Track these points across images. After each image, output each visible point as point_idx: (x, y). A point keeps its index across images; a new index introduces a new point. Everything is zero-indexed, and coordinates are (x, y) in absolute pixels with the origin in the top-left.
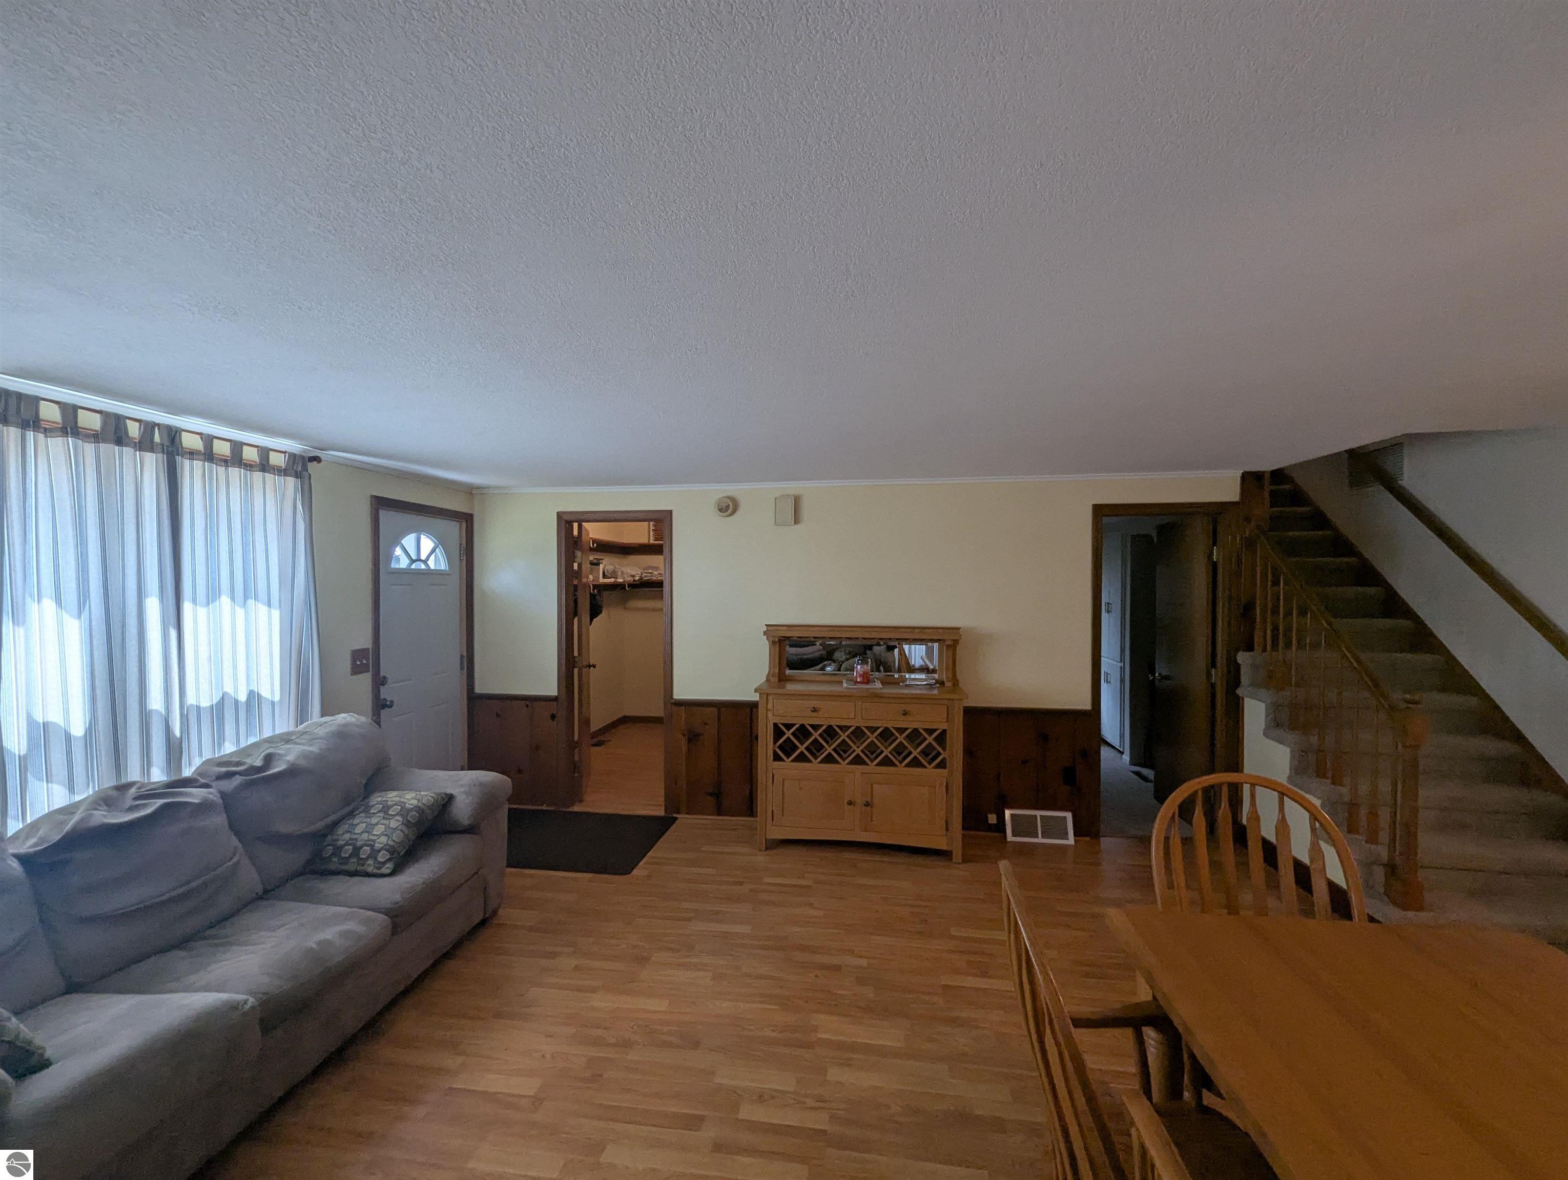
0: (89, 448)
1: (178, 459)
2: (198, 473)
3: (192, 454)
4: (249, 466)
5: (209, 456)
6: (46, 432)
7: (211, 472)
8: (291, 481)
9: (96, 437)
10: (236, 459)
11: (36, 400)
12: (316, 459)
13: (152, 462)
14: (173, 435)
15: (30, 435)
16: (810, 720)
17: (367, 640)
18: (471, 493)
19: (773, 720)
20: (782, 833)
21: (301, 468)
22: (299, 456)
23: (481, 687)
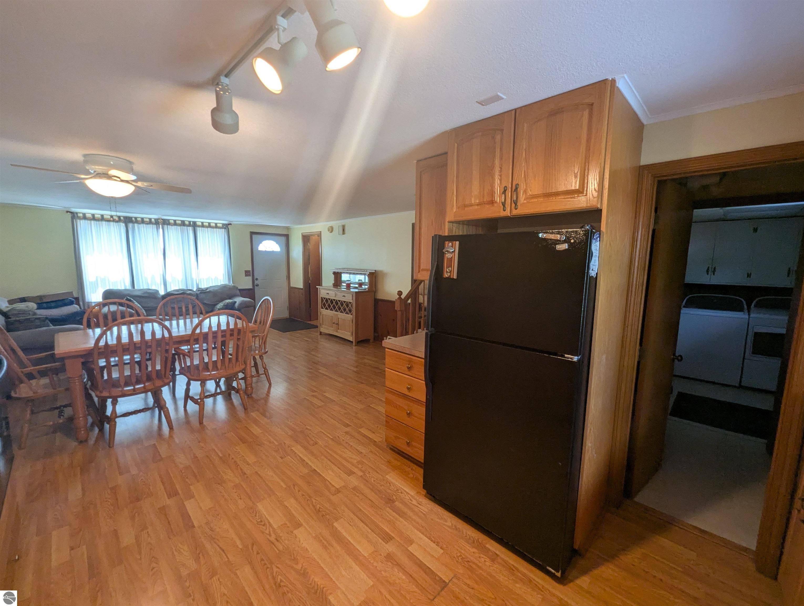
0: (179, 227)
1: (196, 228)
2: (200, 230)
3: (199, 226)
4: (212, 227)
5: (203, 226)
6: (172, 225)
7: (203, 229)
8: (223, 230)
9: (180, 225)
10: (209, 226)
11: (169, 220)
12: (231, 224)
13: (190, 229)
14: (195, 223)
15: (169, 226)
16: (327, 297)
17: (250, 269)
18: (288, 228)
19: (321, 296)
20: (322, 330)
21: (226, 227)
22: (226, 224)
23: (292, 285)
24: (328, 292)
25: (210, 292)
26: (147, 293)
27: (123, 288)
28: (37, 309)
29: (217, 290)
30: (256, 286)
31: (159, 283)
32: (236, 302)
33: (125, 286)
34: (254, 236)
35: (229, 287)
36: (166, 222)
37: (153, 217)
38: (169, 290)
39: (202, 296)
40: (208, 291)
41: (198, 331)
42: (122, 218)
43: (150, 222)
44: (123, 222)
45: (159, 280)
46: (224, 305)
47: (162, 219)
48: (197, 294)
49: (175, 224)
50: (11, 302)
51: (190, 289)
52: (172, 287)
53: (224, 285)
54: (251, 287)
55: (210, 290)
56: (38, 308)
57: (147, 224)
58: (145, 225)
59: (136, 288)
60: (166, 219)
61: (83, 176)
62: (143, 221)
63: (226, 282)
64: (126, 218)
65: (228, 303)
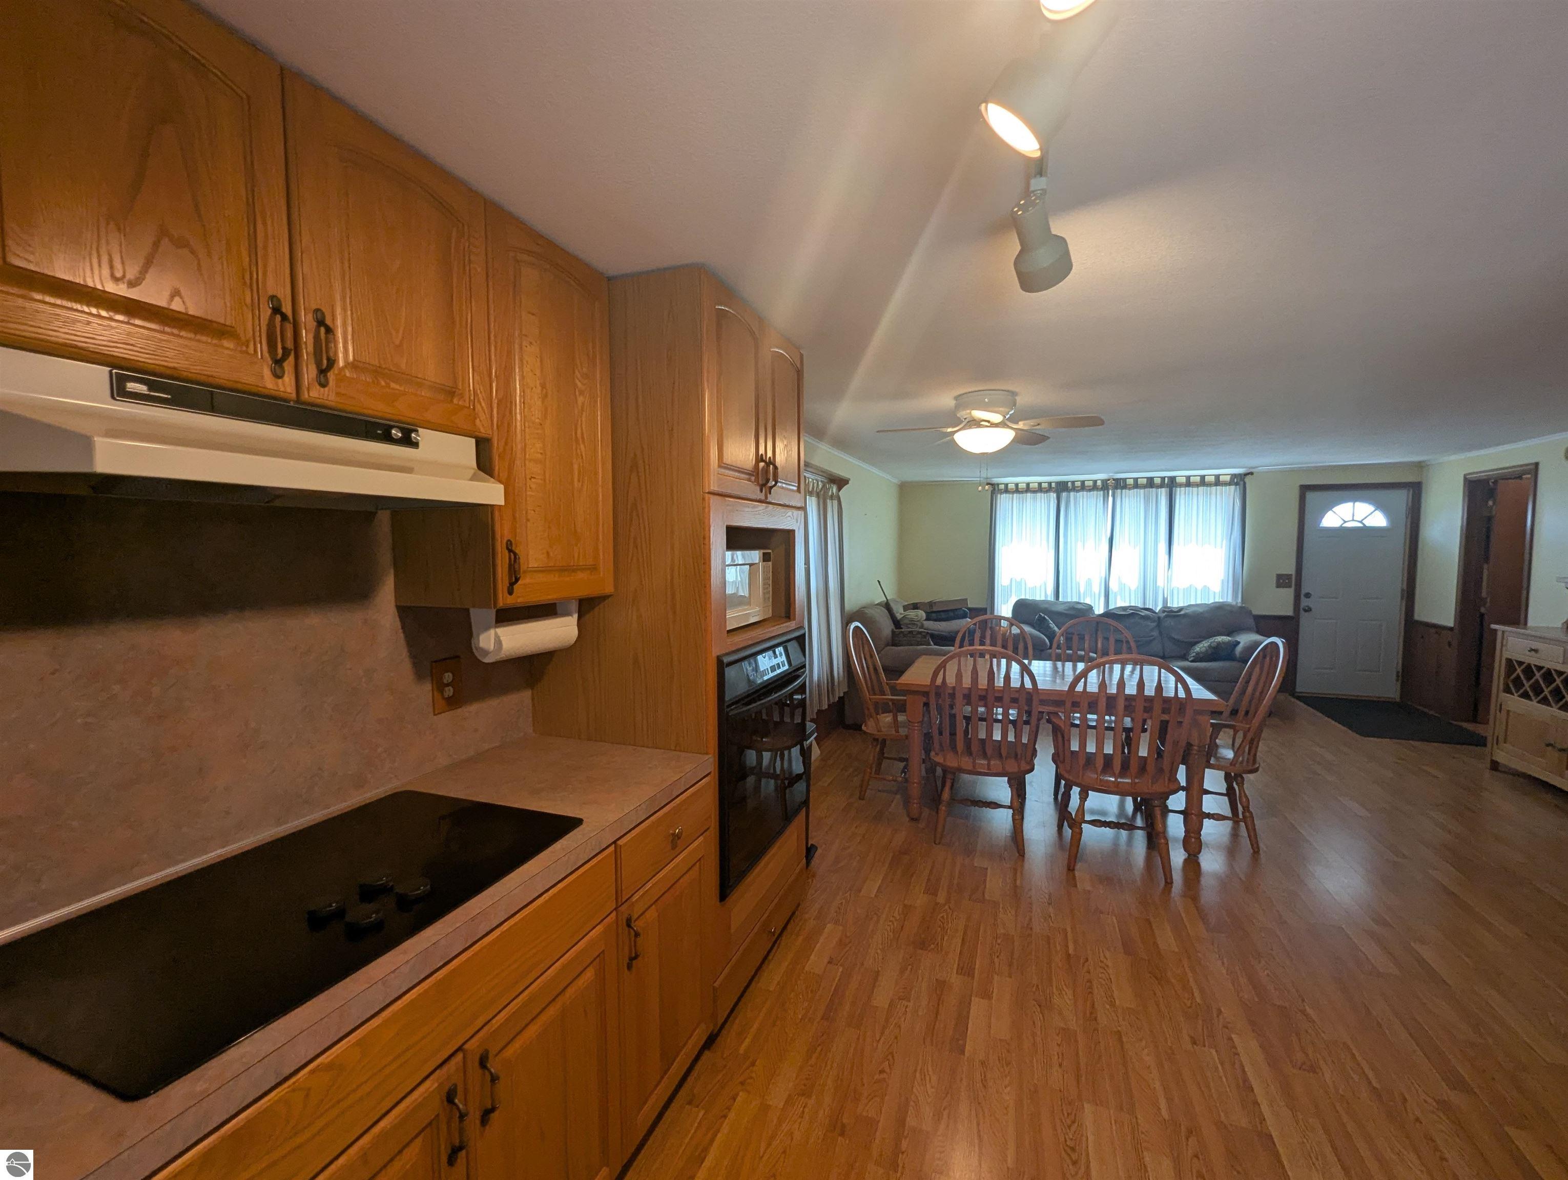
0: (1143, 490)
1: (1174, 488)
2: (1183, 492)
3: (1181, 485)
4: (1209, 485)
5: (1188, 484)
6: (1130, 489)
7: (1189, 490)
8: (1233, 487)
9: (1144, 487)
10: (1203, 482)
11: (1125, 480)
12: (1252, 473)
13: (1163, 492)
14: (1172, 479)
15: (1124, 491)
16: (1533, 660)
17: (1290, 569)
18: (1420, 466)
19: (1506, 655)
20: (1501, 757)
21: (1239, 480)
22: (1240, 475)
23: (1417, 617)
24: (1535, 645)
25: (1185, 615)
26: (1073, 608)
27: (1043, 598)
28: (926, 620)
29: (1202, 613)
30: (1305, 611)
31: (1097, 592)
32: (1238, 643)
33: (1046, 595)
34: (1310, 496)
35: (1229, 608)
36: (1120, 485)
37: (1100, 476)
38: (1111, 607)
39: (1170, 622)
40: (1182, 613)
41: (1080, 688)
42: (1053, 485)
43: (1094, 487)
44: (1054, 492)
45: (1097, 587)
46: (1210, 646)
47: (1114, 480)
48: (1159, 618)
49: (1136, 485)
50: (906, 608)
51: (1151, 607)
52: (1119, 602)
53: (1217, 605)
54: (1290, 613)
55: (1187, 611)
56: (928, 619)
57: (1090, 490)
58: (1085, 493)
59: (1061, 599)
60: (1121, 479)
61: (949, 430)
62: (1083, 487)
63: (1229, 599)
64: (1058, 483)
65: (1219, 644)
